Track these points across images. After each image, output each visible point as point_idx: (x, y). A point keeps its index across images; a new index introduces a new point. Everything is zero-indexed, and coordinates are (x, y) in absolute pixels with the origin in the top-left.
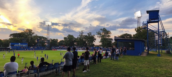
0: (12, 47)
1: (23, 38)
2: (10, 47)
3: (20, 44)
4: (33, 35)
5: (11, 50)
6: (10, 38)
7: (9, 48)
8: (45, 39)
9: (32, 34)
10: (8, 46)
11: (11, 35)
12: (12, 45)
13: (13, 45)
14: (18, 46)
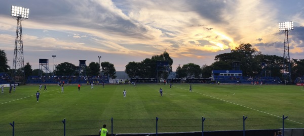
0: (215, 77)
1: (233, 61)
2: (212, 77)
3: (228, 71)
4: (252, 54)
5: (214, 82)
6: (215, 61)
7: (211, 79)
9: (250, 52)
10: (211, 76)
11: (217, 57)
12: (216, 75)
13: (218, 74)
14: (225, 75)
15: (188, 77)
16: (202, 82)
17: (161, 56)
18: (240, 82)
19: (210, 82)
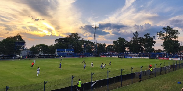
0: (58, 54)
1: (69, 43)
2: (56, 53)
3: (66, 50)
4: (79, 40)
5: (58, 57)
6: (55, 43)
7: (56, 55)
8: (92, 43)
9: (78, 38)
10: (55, 53)
11: (56, 40)
12: (58, 52)
13: (60, 51)
14: (64, 52)
15: (40, 54)
16: (50, 57)
17: (15, 37)
18: (73, 56)
19: (56, 57)
